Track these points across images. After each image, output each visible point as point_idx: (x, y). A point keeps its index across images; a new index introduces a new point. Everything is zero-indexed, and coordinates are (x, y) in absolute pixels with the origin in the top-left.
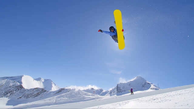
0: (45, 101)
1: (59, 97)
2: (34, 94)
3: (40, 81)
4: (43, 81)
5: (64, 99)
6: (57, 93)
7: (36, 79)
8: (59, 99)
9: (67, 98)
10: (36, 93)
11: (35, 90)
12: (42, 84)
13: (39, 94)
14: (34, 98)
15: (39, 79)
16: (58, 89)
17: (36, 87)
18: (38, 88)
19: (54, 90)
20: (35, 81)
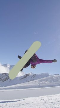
0: (29, 84)
1: (41, 81)
2: (3, 78)
3: (6, 67)
4: (9, 66)
5: (47, 82)
6: (23, 78)
7: (3, 65)
8: (41, 82)
9: (49, 82)
10: (4, 78)
11: (3, 75)
12: (8, 69)
13: (7, 79)
14: (3, 82)
15: (5, 65)
16: (24, 75)
17: (4, 73)
18: (5, 73)
19: (20, 76)
20: (2, 66)
